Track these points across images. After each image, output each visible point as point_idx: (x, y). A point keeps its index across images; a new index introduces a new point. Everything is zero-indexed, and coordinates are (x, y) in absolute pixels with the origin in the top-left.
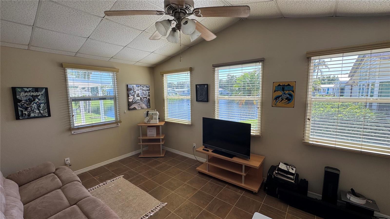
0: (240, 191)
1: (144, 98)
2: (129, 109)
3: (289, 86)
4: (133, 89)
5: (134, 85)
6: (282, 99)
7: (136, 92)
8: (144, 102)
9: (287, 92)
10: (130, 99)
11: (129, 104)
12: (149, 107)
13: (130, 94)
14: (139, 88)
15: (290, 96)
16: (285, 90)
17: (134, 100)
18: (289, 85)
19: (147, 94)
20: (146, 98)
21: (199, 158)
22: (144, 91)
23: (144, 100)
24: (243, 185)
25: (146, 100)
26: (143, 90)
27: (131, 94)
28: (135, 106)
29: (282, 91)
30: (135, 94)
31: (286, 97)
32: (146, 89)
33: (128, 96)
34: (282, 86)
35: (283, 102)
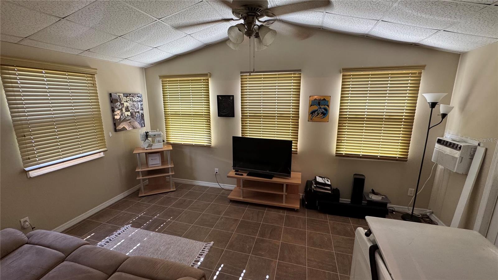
0: (282, 211)
1: (136, 112)
2: (116, 130)
3: (324, 101)
4: (120, 99)
5: (120, 94)
6: (318, 114)
7: (124, 105)
8: (136, 118)
9: (322, 107)
10: (117, 115)
11: (115, 123)
12: (143, 125)
13: (116, 107)
14: (128, 98)
15: (325, 110)
16: (321, 104)
17: (122, 117)
18: (324, 99)
19: (140, 107)
20: (138, 112)
21: (223, 185)
22: (135, 103)
23: (137, 116)
24: (284, 204)
25: (139, 115)
26: (133, 101)
27: (118, 108)
28: (124, 125)
29: (318, 106)
30: (123, 107)
31: (322, 111)
32: (137, 99)
33: (113, 111)
34: (318, 100)
35: (318, 116)
